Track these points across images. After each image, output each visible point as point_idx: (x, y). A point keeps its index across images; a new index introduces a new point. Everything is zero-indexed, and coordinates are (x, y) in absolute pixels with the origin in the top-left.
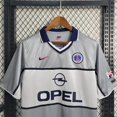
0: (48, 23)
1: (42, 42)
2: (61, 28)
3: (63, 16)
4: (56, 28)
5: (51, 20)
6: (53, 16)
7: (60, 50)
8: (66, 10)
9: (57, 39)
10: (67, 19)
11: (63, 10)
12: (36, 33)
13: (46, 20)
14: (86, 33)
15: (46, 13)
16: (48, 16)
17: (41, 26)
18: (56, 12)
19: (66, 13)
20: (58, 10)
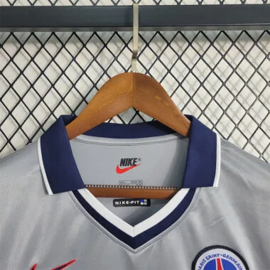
0: (84, 99)
1: (46, 192)
2: (137, 120)
3: (148, 71)
4: (117, 120)
5: (95, 85)
6: (105, 72)
7: (133, 231)
8: (160, 48)
9: (119, 171)
10: (162, 84)
11: (147, 45)
12: (30, 141)
13: (74, 85)
14: (249, 140)
15: (74, 59)
16: (84, 72)
17: (52, 113)
18: (116, 55)
19: (158, 58)
20: (124, 45)
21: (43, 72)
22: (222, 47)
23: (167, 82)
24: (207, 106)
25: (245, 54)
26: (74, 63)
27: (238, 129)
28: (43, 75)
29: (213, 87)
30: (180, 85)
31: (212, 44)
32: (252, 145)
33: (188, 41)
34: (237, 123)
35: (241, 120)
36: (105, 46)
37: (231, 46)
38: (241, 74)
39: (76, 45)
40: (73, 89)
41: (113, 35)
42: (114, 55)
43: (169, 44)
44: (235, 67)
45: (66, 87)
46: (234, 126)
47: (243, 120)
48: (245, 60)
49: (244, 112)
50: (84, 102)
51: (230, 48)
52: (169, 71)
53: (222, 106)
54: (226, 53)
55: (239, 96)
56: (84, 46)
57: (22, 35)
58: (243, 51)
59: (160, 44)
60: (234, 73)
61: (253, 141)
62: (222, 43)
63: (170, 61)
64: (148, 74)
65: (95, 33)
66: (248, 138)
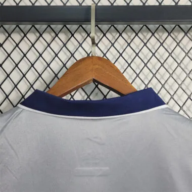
3: (105, 55)
5: (64, 65)
6: (72, 55)
8: (114, 37)
11: (104, 35)
13: (49, 65)
14: (181, 108)
15: (49, 45)
16: (56, 55)
17: (32, 86)
18: (81, 43)
19: (113, 45)
20: (87, 35)
21: (25, 55)
22: (160, 37)
23: (120, 63)
24: (150, 81)
25: (178, 42)
26: (48, 48)
27: (173, 99)
28: (25, 58)
29: (154, 67)
30: (129, 65)
31: (153, 34)
32: (184, 111)
33: (135, 33)
34: (172, 94)
35: (175, 92)
36: (73, 35)
37: (168, 37)
38: (175, 57)
39: (50, 34)
40: (48, 68)
41: (79, 27)
42: (79, 43)
43: (121, 35)
44: (170, 52)
45: (43, 66)
46: (170, 97)
47: (177, 92)
48: (178, 46)
49: (178, 86)
50: (56, 78)
51: (167, 38)
52: (121, 55)
53: (161, 81)
54: (164, 41)
55: (174, 74)
56: (57, 35)
57: (10, 27)
58: (176, 40)
59: (114, 34)
60: (170, 57)
61: (184, 108)
62: (161, 34)
63: (122, 47)
64: (105, 57)
65: (65, 26)
66: (181, 106)
